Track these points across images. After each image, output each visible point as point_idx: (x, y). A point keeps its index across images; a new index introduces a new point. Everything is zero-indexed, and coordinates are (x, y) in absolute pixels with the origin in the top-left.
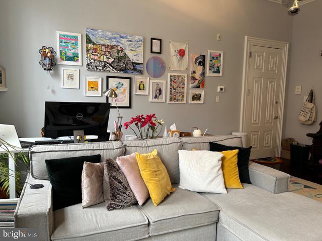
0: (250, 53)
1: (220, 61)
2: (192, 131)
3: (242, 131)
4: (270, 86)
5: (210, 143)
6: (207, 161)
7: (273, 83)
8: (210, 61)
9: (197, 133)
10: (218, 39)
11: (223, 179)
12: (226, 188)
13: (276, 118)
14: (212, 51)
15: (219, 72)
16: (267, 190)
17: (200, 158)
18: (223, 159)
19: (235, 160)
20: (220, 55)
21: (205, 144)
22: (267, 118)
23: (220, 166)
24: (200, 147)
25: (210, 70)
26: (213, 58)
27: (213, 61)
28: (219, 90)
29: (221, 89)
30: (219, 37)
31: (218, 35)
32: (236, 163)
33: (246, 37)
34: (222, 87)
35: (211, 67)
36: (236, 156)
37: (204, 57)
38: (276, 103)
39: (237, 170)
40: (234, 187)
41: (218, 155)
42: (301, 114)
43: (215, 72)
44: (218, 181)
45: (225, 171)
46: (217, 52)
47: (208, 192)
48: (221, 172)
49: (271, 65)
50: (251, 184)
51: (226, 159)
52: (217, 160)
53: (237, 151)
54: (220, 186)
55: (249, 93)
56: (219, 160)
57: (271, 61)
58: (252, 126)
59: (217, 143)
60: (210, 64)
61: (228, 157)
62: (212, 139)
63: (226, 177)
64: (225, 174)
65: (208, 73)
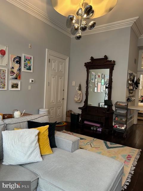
0: (49, 59)
1: (31, 62)
2: (13, 113)
4: (60, 80)
5: (29, 122)
6: (27, 137)
7: (62, 79)
8: (24, 61)
9: (17, 114)
10: (29, 47)
11: (39, 150)
12: (42, 156)
13: (63, 99)
14: (25, 55)
15: (30, 70)
17: (21, 136)
18: (39, 134)
19: (47, 133)
20: (31, 58)
21: (24, 123)
22: (59, 99)
23: (37, 140)
24: (21, 126)
25: (24, 67)
26: (26, 59)
27: (27, 62)
28: (31, 81)
29: (32, 81)
30: (30, 46)
31: (29, 45)
32: (48, 135)
33: (47, 49)
34: (33, 80)
35: (25, 66)
36: (48, 130)
37: (20, 57)
38: (63, 90)
39: (49, 140)
40: (47, 154)
41: (35, 131)
42: (75, 97)
43: (27, 69)
44: (36, 153)
45: (40, 143)
46: (29, 56)
47: (28, 163)
48: (38, 144)
49: (60, 69)
51: (41, 134)
52: (35, 136)
53: (48, 126)
54: (38, 156)
55: (49, 84)
56: (36, 136)
57: (60, 66)
59: (33, 121)
60: (24, 63)
61: (42, 132)
62: (29, 118)
63: (41, 147)
64: (41, 145)
65: (23, 69)
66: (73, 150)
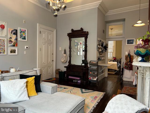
0: (40, 31)
1: (25, 33)
2: (10, 70)
3: (38, 68)
4: (49, 47)
5: (20, 75)
6: (18, 85)
7: (51, 46)
8: (20, 33)
9: (12, 70)
10: (24, 23)
11: (27, 92)
12: (29, 97)
13: (53, 61)
14: (20, 28)
15: (25, 39)
16: (49, 93)
17: (14, 84)
18: (27, 82)
19: (33, 82)
20: (25, 31)
21: (17, 76)
22: (49, 61)
23: (25, 86)
24: (14, 78)
25: (20, 37)
26: (22, 32)
27: (22, 33)
28: (26, 48)
29: (27, 48)
30: (24, 22)
31: (24, 21)
32: (34, 83)
33: (38, 24)
34: (28, 46)
35: (21, 36)
36: (34, 80)
37: (16, 30)
38: (53, 54)
39: (35, 86)
40: (33, 96)
41: (25, 80)
42: (62, 58)
43: (23, 39)
44: (24, 94)
45: (28, 88)
46: (24, 29)
47: (19, 101)
48: (26, 89)
49: (49, 38)
50: (42, 92)
51: (29, 82)
52: (24, 83)
53: (34, 77)
54: (26, 97)
55: (40, 50)
56: (25, 83)
57: (49, 36)
58: (43, 65)
59: (24, 74)
60: (20, 34)
62: (21, 73)
65: (19, 39)
66: (52, 92)
